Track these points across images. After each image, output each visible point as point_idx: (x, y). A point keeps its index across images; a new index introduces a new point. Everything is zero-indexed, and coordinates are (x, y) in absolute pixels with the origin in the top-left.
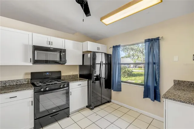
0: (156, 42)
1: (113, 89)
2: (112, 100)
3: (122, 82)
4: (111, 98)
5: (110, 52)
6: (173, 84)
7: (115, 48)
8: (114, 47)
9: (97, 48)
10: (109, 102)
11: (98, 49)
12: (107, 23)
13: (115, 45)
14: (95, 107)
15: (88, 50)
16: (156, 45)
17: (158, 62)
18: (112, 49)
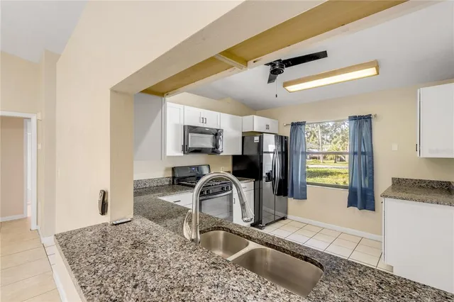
0: (367, 121)
1: (292, 196)
2: (289, 216)
3: (308, 183)
4: (286, 213)
5: (286, 132)
6: (390, 184)
7: (296, 126)
8: (293, 124)
9: (265, 127)
10: (283, 218)
11: (268, 127)
12: (292, 90)
13: (295, 121)
14: (267, 225)
15: (255, 130)
16: (366, 125)
17: (370, 150)
18: (289, 128)
